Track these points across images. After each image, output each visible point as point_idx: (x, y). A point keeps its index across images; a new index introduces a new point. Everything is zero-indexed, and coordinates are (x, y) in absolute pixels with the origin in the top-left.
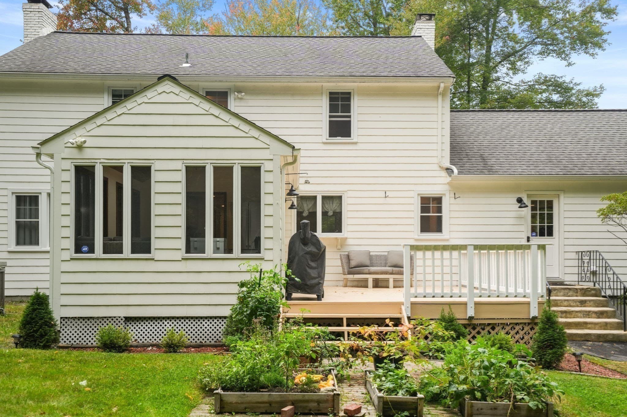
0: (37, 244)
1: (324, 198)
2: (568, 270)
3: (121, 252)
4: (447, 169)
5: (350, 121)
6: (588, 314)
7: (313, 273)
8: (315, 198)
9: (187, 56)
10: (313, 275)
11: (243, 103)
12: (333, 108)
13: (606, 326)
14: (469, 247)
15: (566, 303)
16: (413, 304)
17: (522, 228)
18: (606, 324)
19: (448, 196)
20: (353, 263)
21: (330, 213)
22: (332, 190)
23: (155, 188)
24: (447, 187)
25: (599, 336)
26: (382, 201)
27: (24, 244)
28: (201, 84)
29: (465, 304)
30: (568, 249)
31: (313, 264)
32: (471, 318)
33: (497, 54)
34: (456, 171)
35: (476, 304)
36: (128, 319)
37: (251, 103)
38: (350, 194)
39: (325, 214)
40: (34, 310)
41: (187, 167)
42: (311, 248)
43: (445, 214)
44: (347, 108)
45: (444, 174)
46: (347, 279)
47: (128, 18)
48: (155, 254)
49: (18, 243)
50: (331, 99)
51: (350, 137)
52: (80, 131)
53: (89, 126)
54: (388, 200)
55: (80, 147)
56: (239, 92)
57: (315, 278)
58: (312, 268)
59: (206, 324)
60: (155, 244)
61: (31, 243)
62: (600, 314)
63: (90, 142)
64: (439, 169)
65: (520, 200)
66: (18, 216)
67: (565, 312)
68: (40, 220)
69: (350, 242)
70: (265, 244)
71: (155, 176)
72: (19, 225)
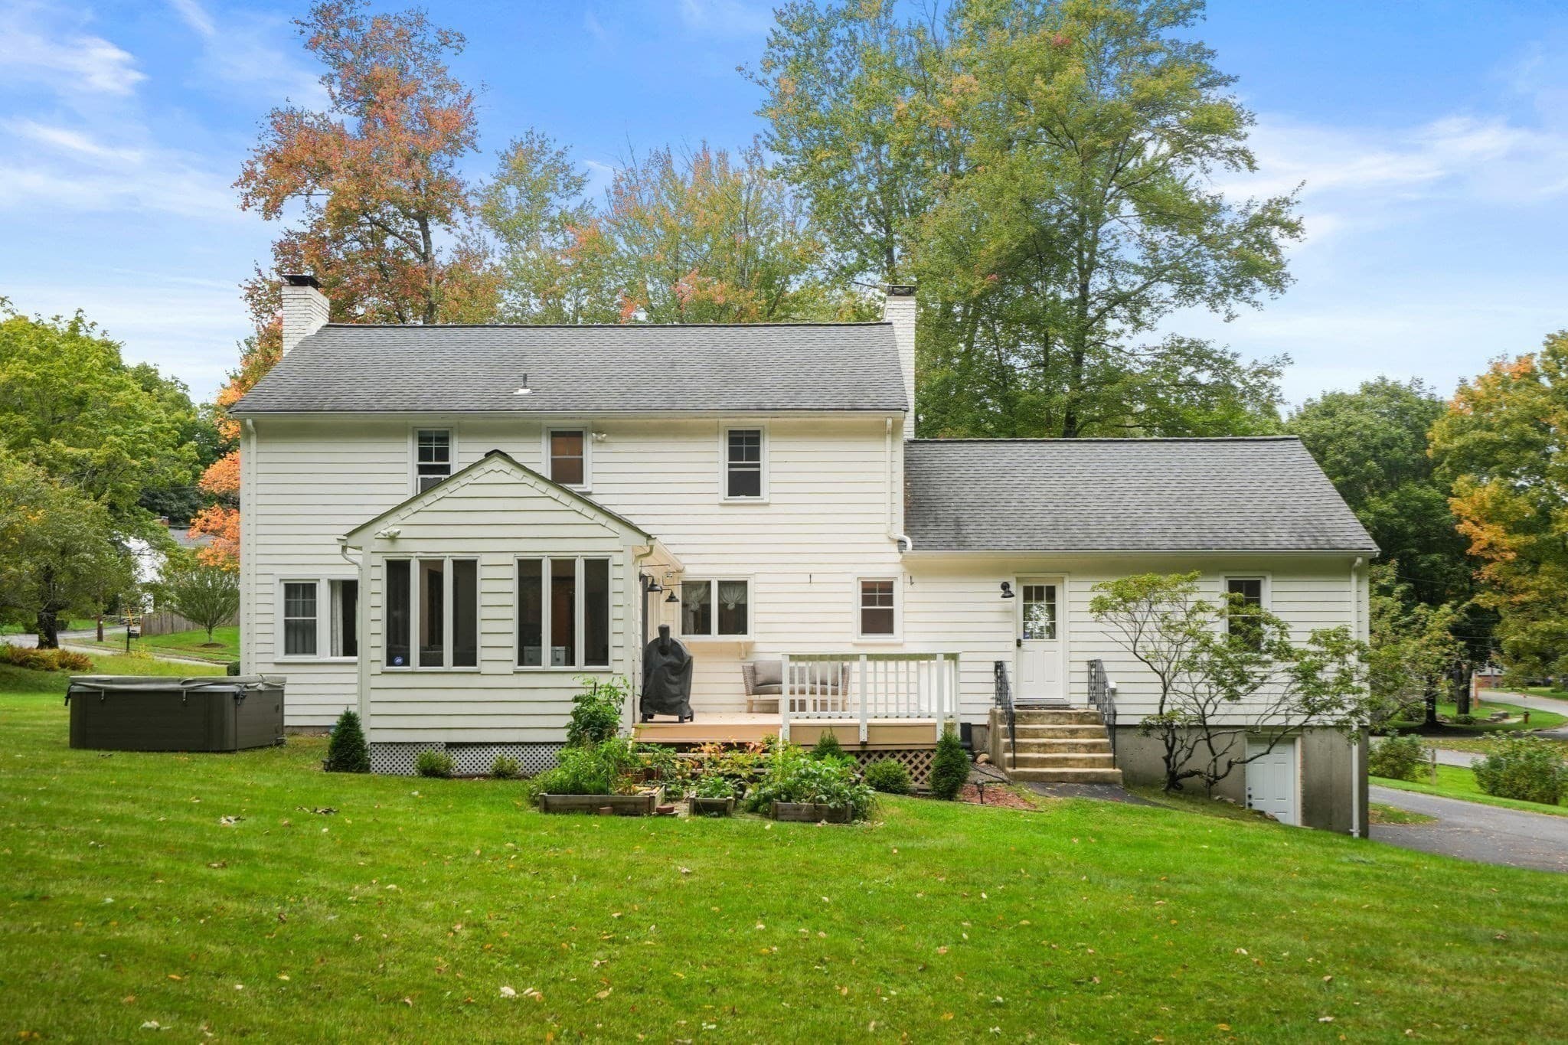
0: (314, 652)
1: (721, 584)
2: (1075, 688)
3: (441, 664)
4: (900, 541)
5: (758, 473)
6: (1074, 747)
7: (674, 689)
8: (708, 584)
9: (525, 378)
10: (674, 692)
11: (603, 448)
12: (734, 454)
13: (1093, 762)
14: (861, 657)
15: (1050, 734)
16: (792, 726)
17: (1010, 627)
18: (1094, 759)
19: (900, 578)
20: (760, 679)
21: (731, 607)
22: (733, 573)
23: (482, 586)
24: (899, 568)
25: (1078, 775)
26: (806, 588)
27: (296, 652)
28: (543, 422)
29: (858, 726)
30: (1075, 657)
31: (674, 678)
32: (864, 744)
33: (1101, 296)
34: (910, 545)
35: (869, 726)
36: (450, 745)
37: (617, 447)
38: (760, 578)
39: (722, 607)
40: (345, 731)
41: (520, 562)
42: (671, 659)
43: (898, 607)
44: (755, 454)
45: (895, 548)
46: (751, 702)
47: (426, 235)
48: (481, 666)
49: (287, 652)
50: (732, 441)
51: (758, 494)
52: (393, 519)
53: (403, 513)
54: (815, 588)
55: (393, 538)
56: (599, 432)
57: (676, 695)
58: (672, 683)
59: (542, 750)
60: (481, 654)
61: (304, 652)
62: (1092, 748)
63: (405, 532)
64: (888, 541)
65: (1005, 586)
66: (287, 614)
67: (1044, 745)
68: (317, 618)
69: (759, 647)
70: (613, 654)
71: (481, 573)
72: (288, 626)
